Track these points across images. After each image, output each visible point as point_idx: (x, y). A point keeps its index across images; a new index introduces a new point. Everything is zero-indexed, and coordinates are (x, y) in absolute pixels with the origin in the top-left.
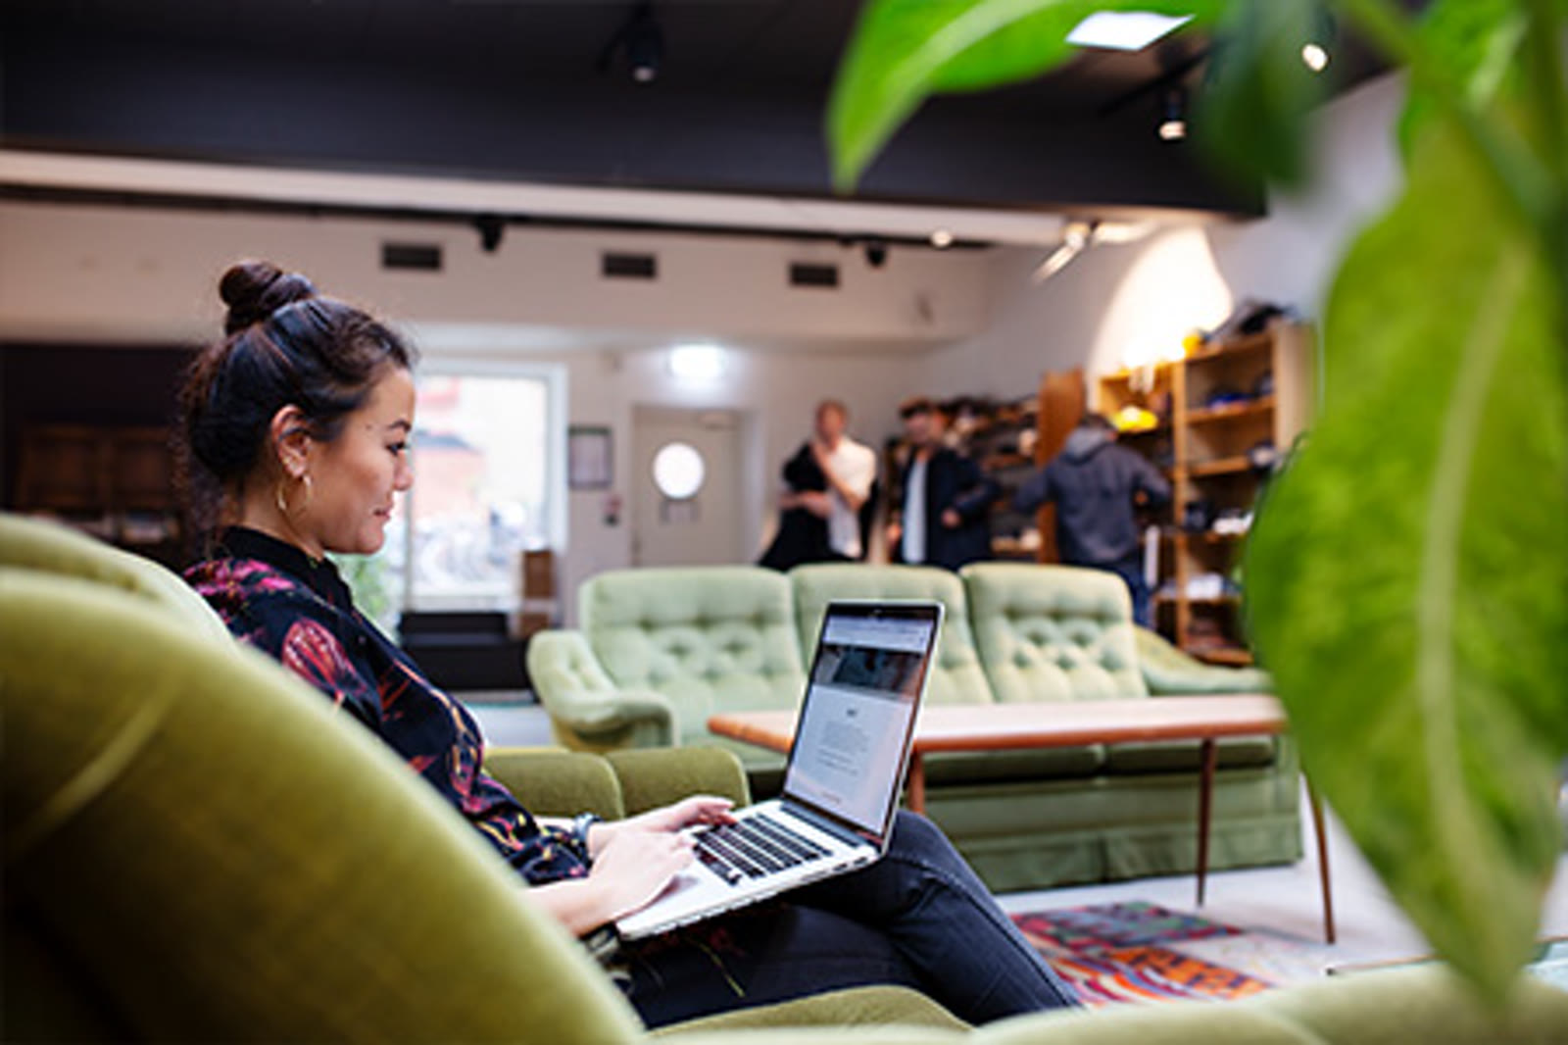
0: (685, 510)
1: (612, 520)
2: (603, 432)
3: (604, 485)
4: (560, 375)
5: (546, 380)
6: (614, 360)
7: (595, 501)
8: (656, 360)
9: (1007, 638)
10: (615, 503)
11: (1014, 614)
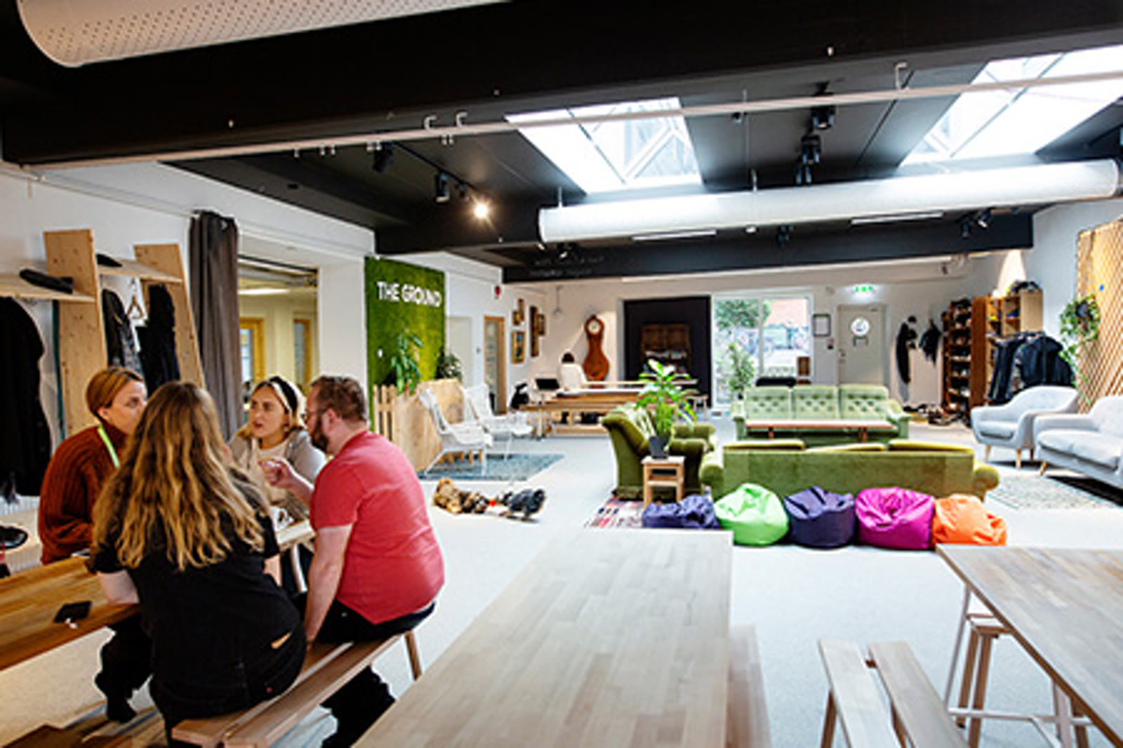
0: (863, 341)
1: (830, 347)
2: (827, 316)
3: (828, 335)
4: (811, 296)
5: (807, 298)
6: (831, 291)
7: (824, 342)
8: (848, 289)
9: (849, 403)
10: (832, 340)
11: (851, 397)
